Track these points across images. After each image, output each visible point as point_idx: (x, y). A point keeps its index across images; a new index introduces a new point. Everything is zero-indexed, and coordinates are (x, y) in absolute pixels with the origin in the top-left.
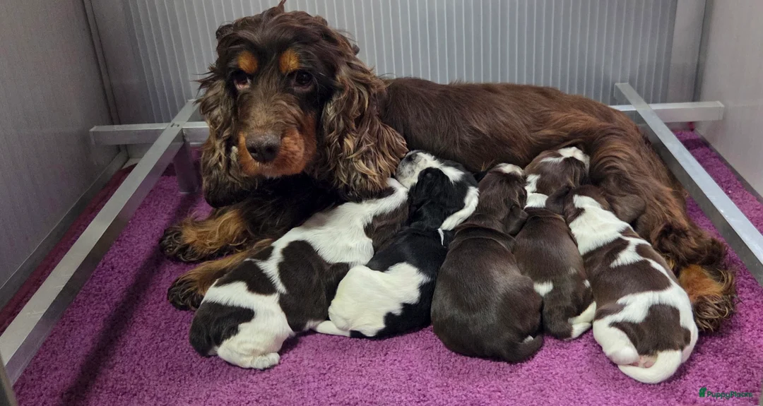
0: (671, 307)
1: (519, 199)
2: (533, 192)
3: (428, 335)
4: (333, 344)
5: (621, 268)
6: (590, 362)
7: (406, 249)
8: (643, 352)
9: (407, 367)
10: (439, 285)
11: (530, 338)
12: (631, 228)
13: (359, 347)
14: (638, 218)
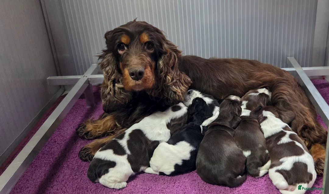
0: (304, 163)
1: (238, 112)
2: (244, 109)
3: (194, 174)
4: (151, 178)
5: (282, 145)
6: (267, 188)
7: (185, 135)
8: (290, 184)
9: (184, 189)
10: (199, 151)
11: (240, 176)
12: (288, 126)
13: (162, 180)
14: (292, 121)
